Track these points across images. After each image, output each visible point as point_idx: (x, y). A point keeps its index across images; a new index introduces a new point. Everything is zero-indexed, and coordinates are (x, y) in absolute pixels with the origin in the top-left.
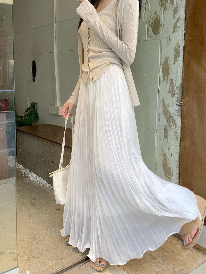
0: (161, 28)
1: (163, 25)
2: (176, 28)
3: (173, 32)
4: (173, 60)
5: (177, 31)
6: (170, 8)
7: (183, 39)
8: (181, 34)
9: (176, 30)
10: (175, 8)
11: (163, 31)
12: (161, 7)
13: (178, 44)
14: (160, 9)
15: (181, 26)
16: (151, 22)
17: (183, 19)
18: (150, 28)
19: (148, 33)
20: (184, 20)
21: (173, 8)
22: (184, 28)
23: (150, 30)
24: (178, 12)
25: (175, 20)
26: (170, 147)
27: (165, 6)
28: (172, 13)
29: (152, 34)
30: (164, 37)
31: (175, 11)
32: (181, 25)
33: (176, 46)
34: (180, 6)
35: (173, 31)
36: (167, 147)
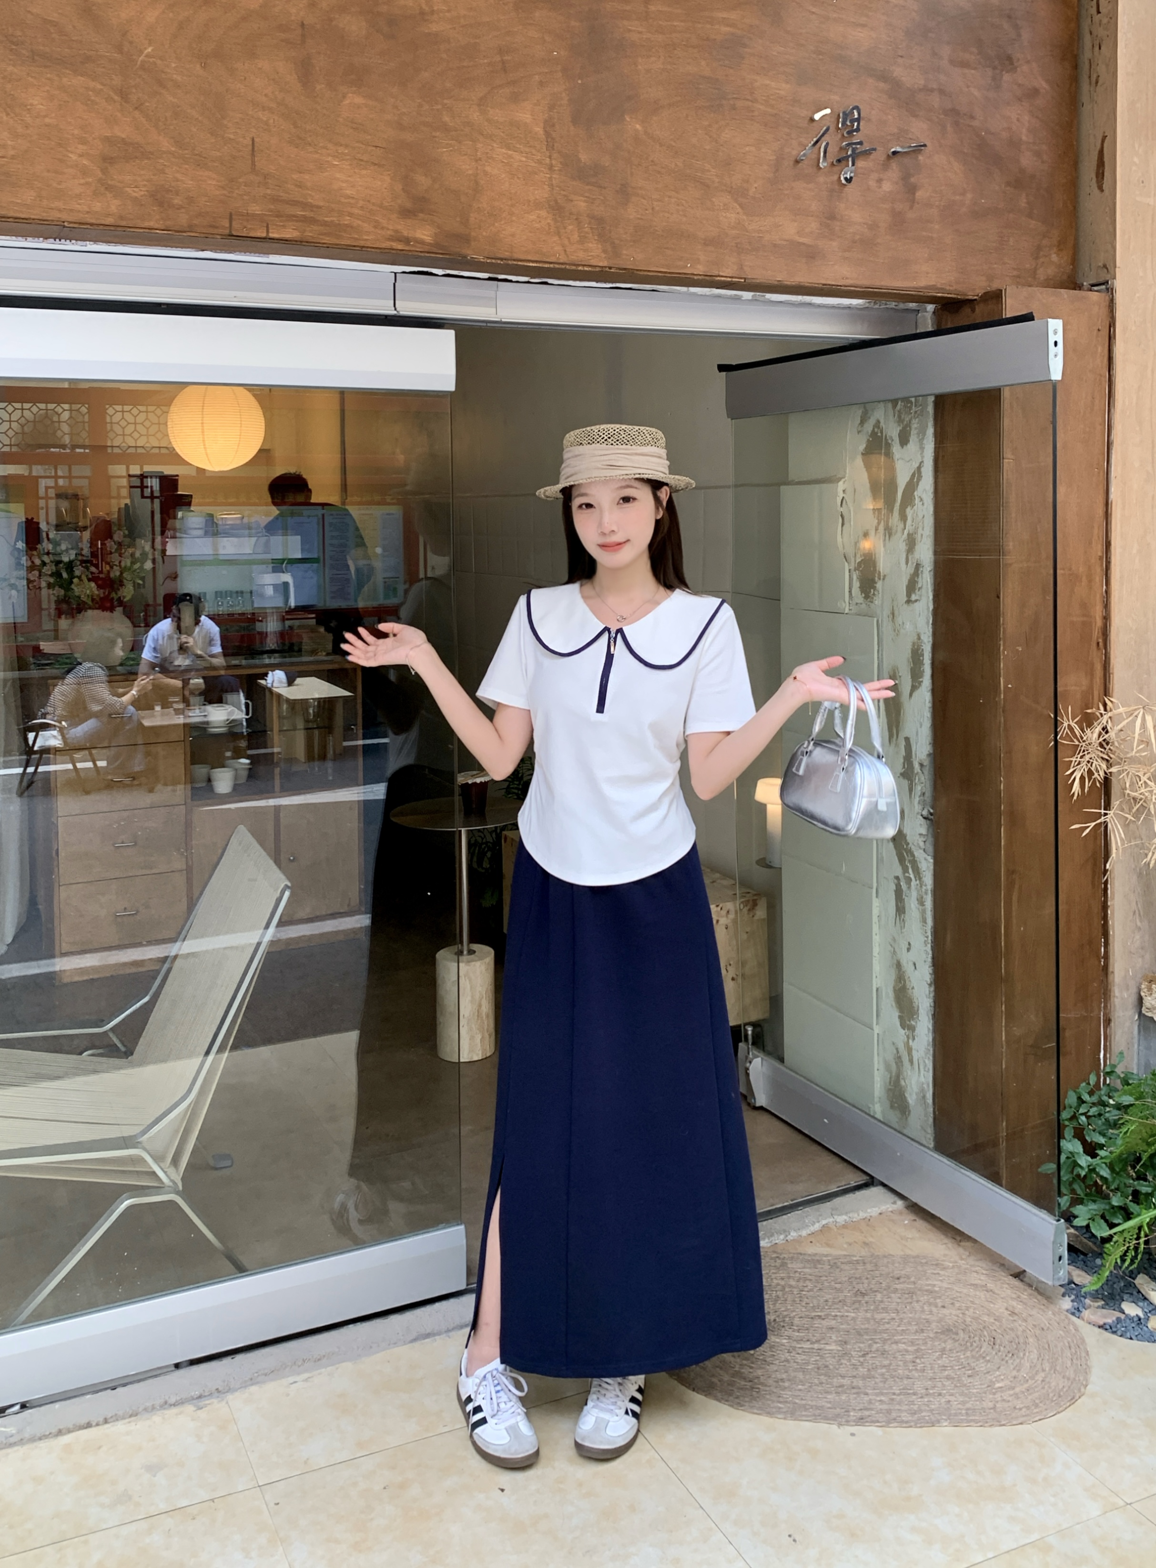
0: (879, 585)
1: (885, 576)
2: (914, 592)
3: (909, 602)
4: (910, 684)
5: (916, 601)
6: (899, 534)
7: (930, 626)
8: (926, 611)
9: (913, 597)
10: (909, 534)
11: (883, 592)
12: (879, 523)
13: (919, 638)
14: (877, 529)
15: (923, 591)
16: (859, 560)
17: (929, 569)
18: (855, 577)
19: (850, 592)
20: (932, 573)
21: (906, 532)
22: (931, 597)
23: (856, 584)
24: (916, 547)
25: (911, 570)
26: (909, 944)
27: (888, 522)
28: (903, 547)
29: (860, 596)
30: (887, 612)
31: (911, 543)
32: (924, 586)
33: (914, 644)
34: (920, 531)
35: (905, 599)
36: (905, 947)
